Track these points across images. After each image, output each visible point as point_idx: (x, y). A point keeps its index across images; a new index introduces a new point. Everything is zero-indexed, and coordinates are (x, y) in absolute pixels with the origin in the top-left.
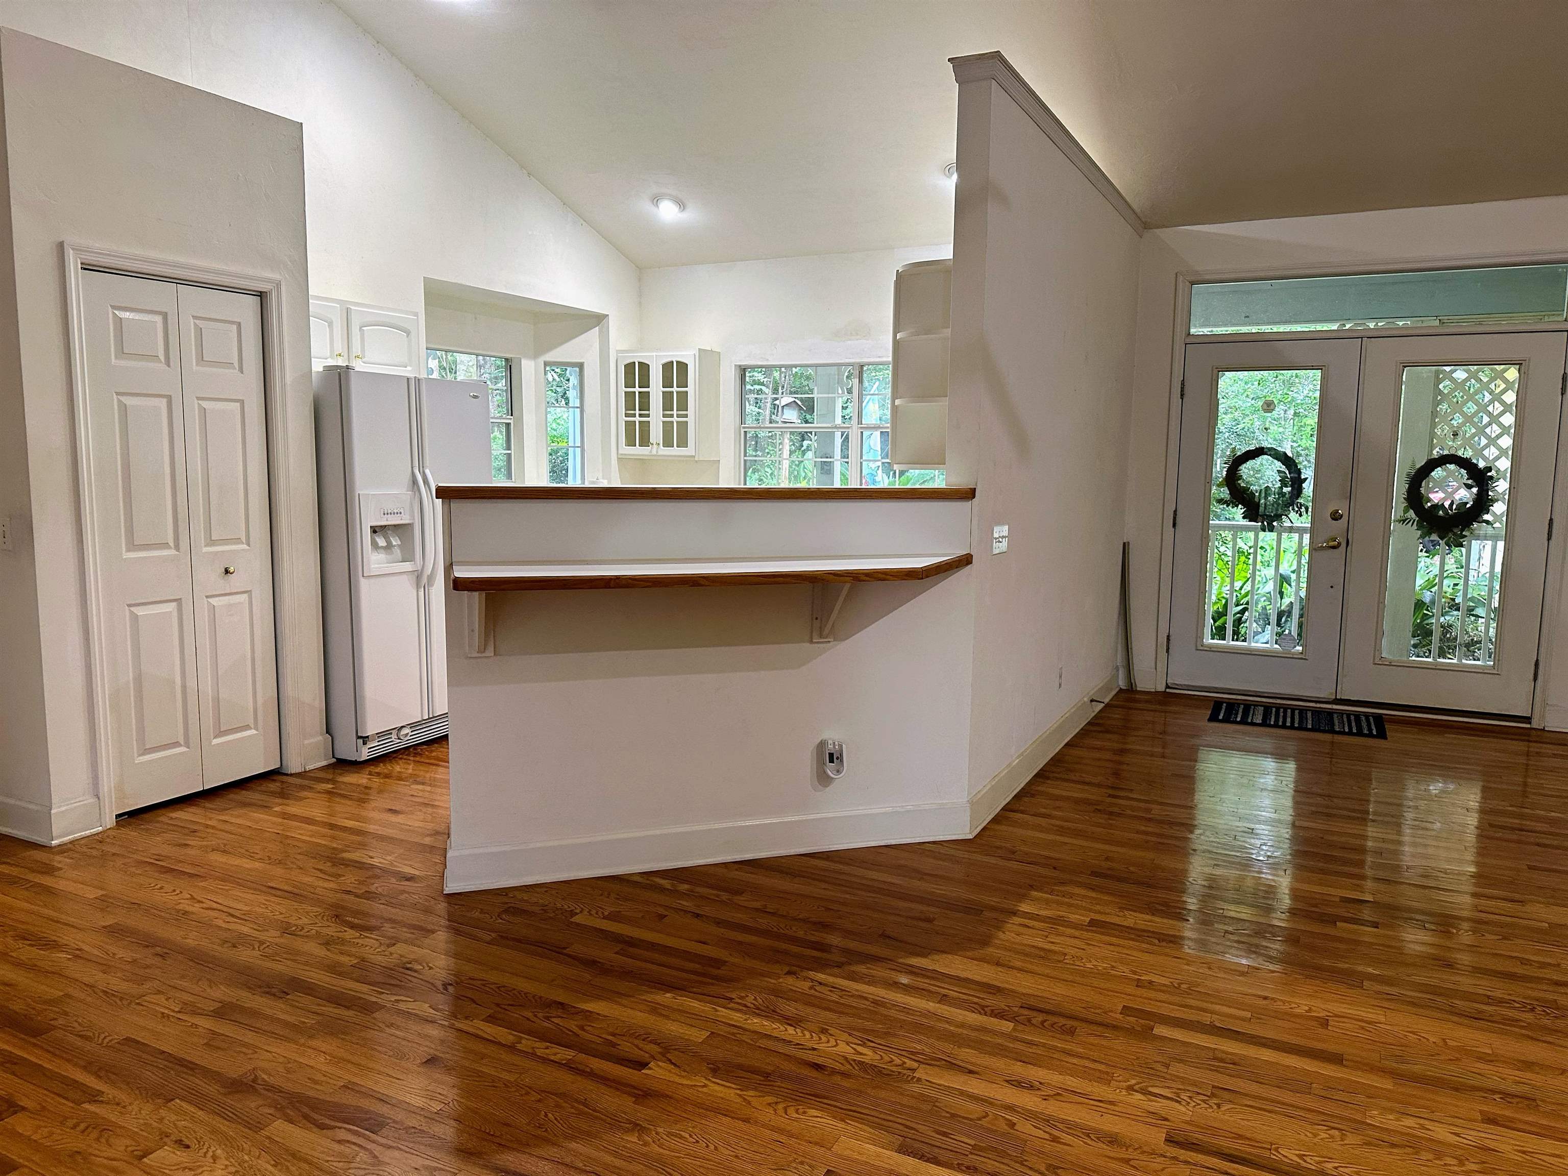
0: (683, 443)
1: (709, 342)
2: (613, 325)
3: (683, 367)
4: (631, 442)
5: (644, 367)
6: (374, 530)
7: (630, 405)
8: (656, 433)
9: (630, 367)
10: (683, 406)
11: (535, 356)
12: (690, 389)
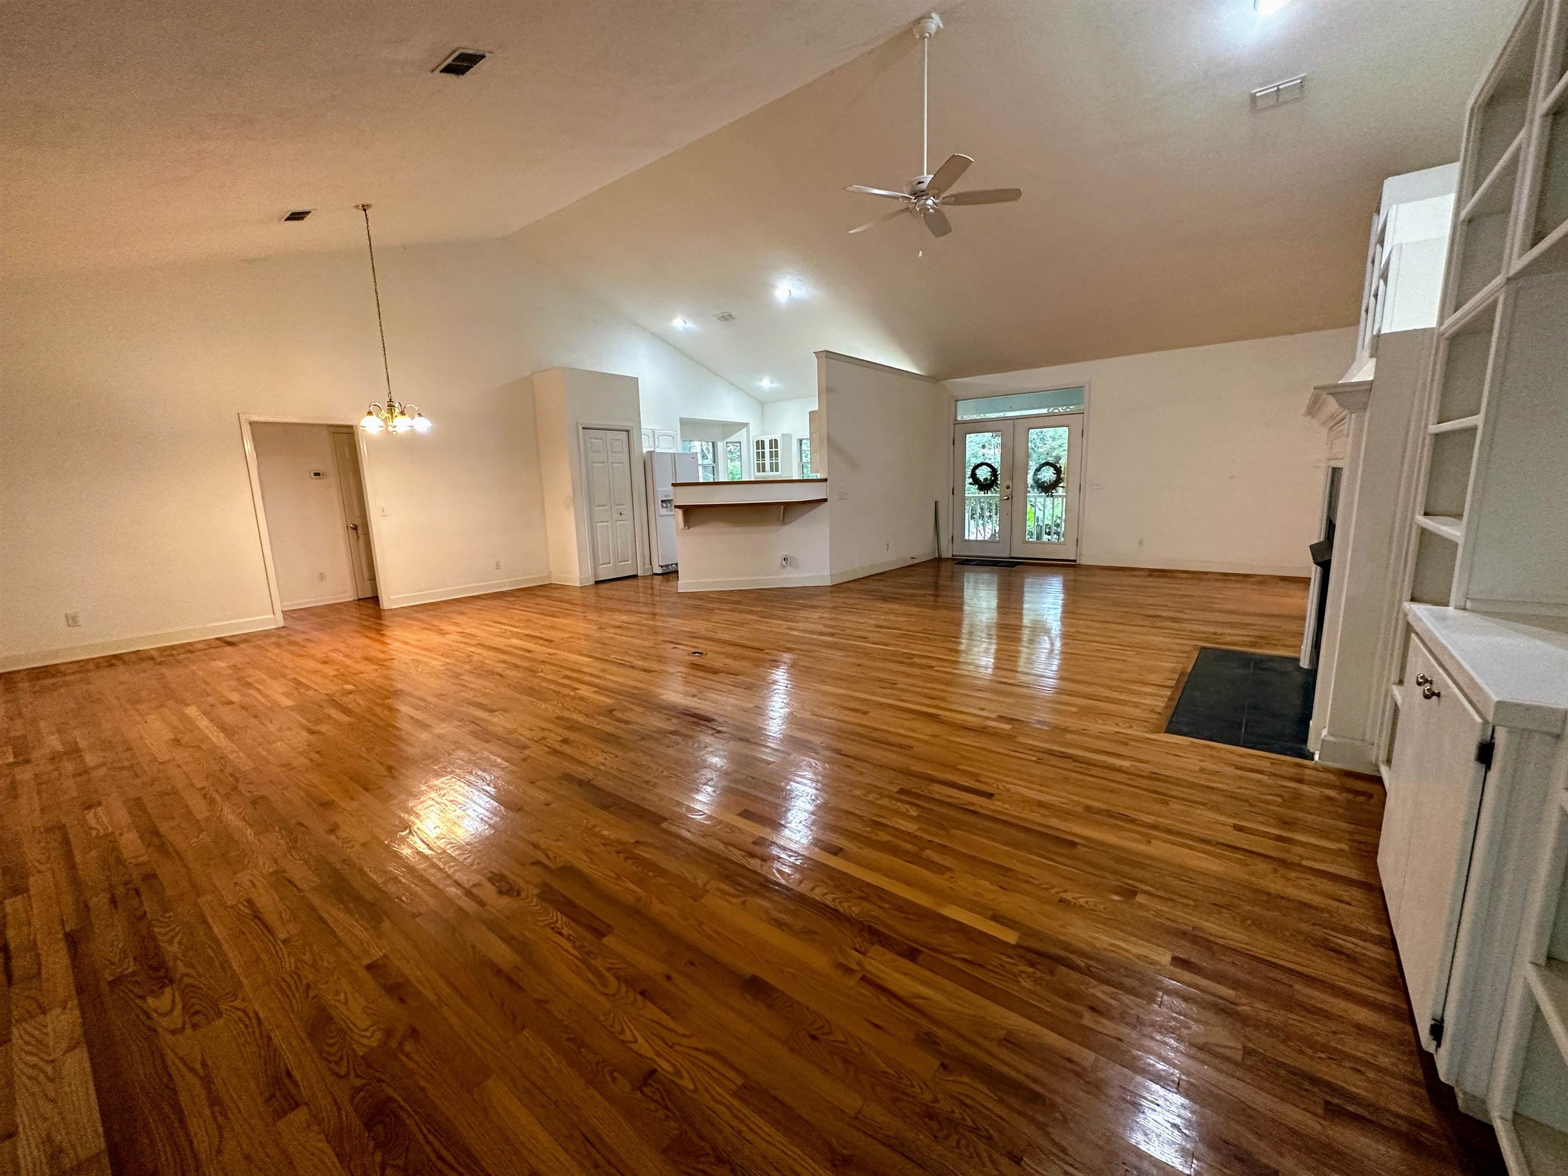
0: (777, 470)
1: (786, 431)
2: (751, 426)
3: (776, 441)
4: (759, 471)
5: (763, 442)
6: (662, 501)
7: (758, 457)
8: (768, 467)
9: (758, 442)
10: (777, 456)
11: (723, 440)
12: (779, 449)
